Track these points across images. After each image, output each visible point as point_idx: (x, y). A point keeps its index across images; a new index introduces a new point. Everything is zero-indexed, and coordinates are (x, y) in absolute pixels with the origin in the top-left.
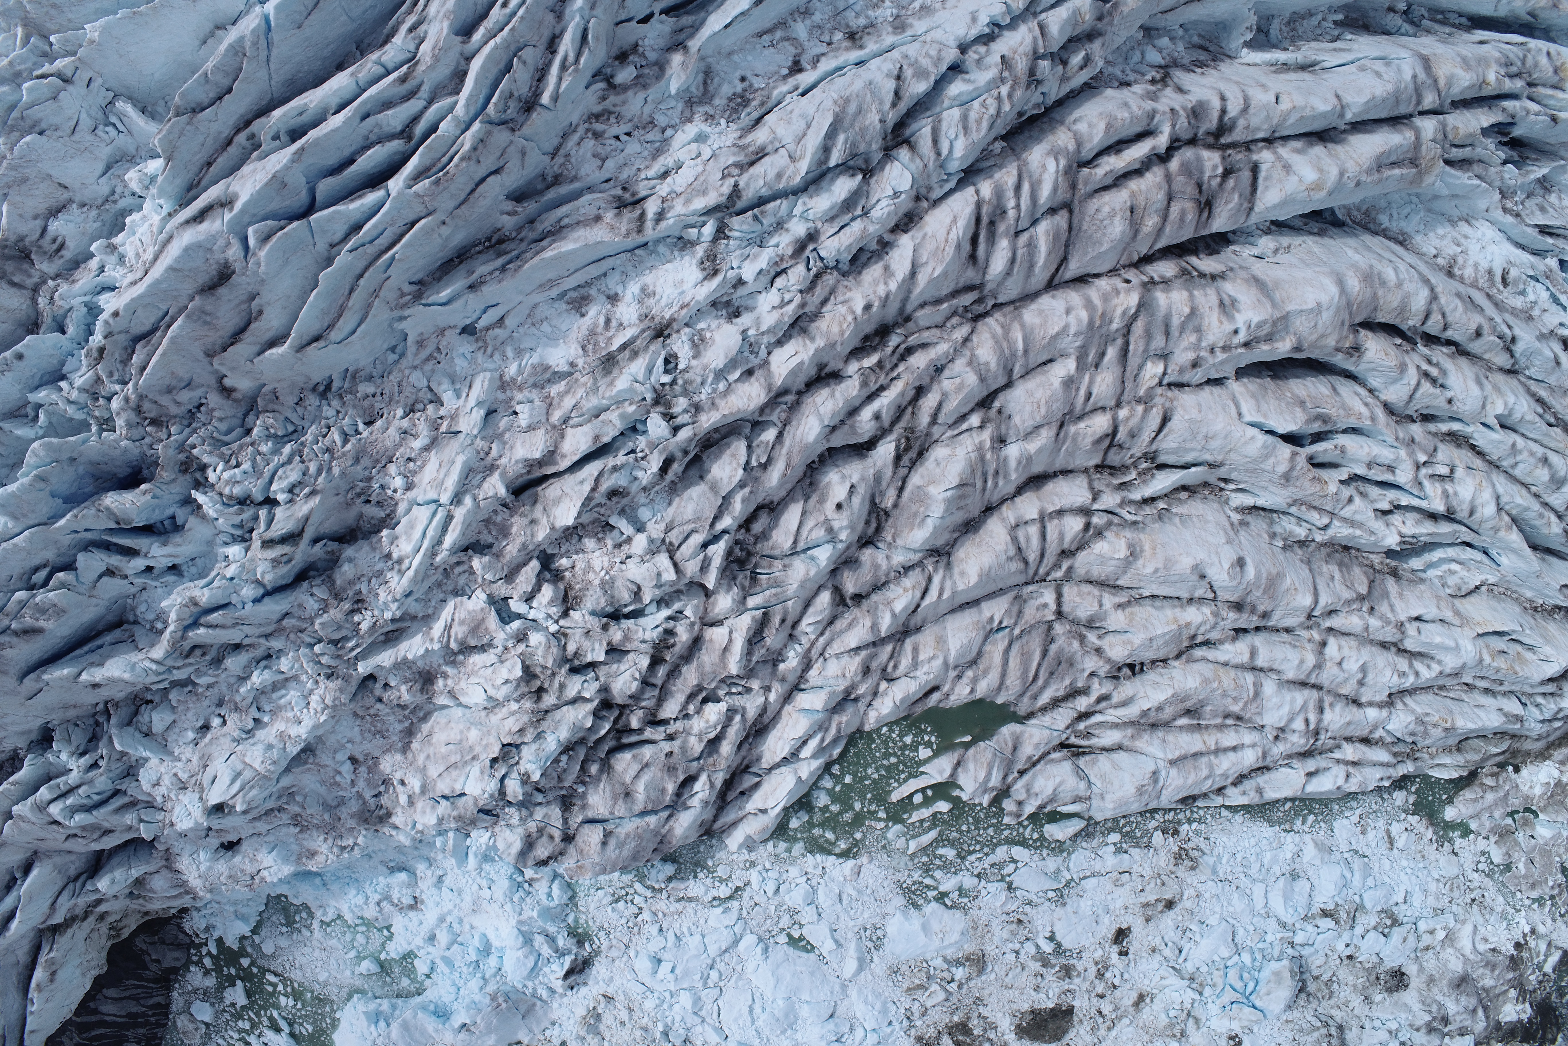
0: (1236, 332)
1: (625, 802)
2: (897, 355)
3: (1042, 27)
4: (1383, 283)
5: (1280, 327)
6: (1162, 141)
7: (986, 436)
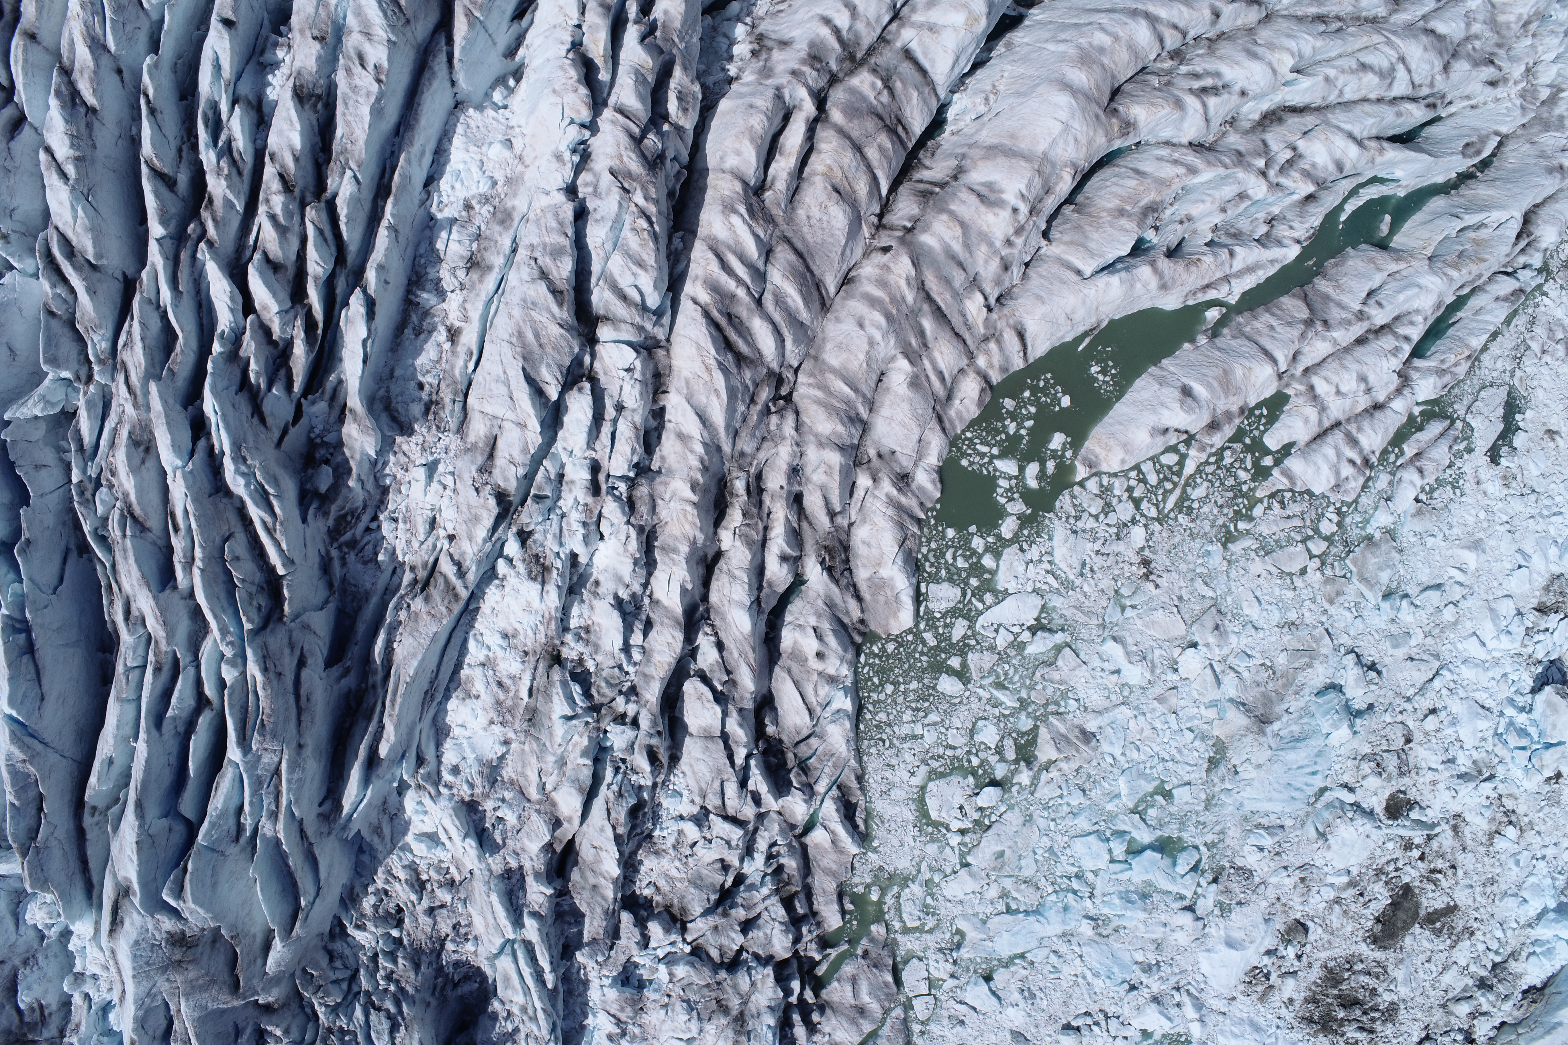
0: (1015, 210)
1: (865, 1019)
2: (754, 493)
3: (620, 110)
4: (1102, 50)
5: (1047, 169)
6: (809, 108)
7: (887, 487)
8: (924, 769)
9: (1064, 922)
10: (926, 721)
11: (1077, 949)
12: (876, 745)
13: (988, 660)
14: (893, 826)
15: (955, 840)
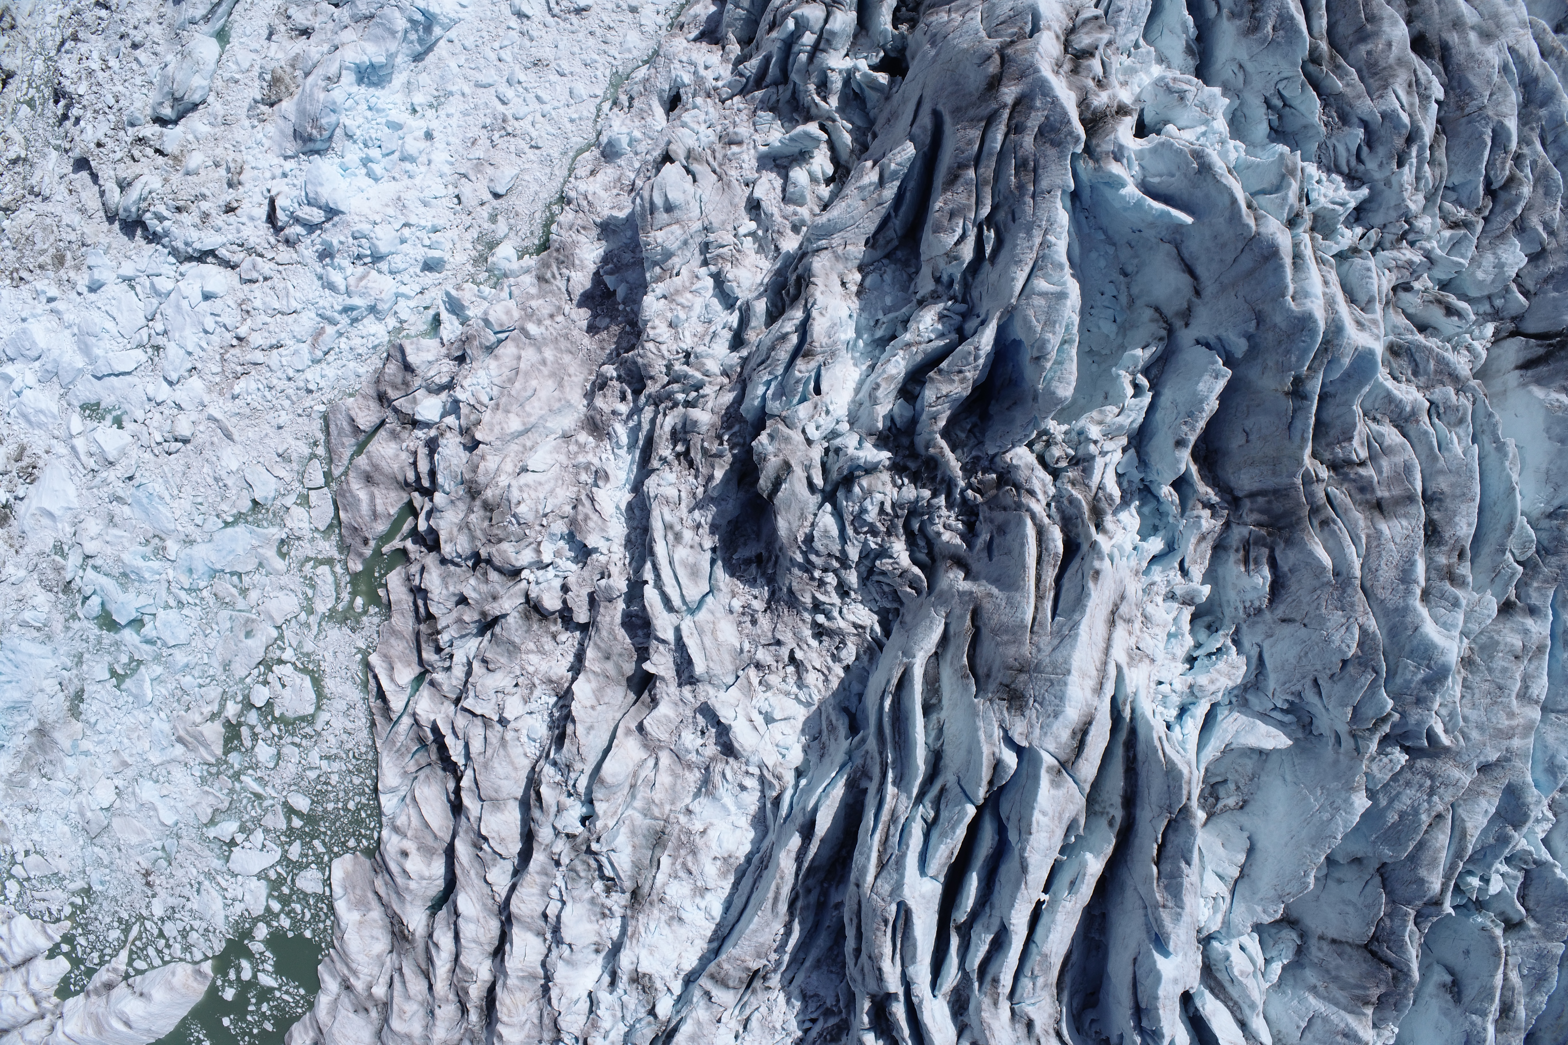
1: (365, 472)
2: (463, 1006)
7: (359, 985)
8: (318, 728)
9: (191, 558)
10: (317, 772)
11: (180, 528)
12: (361, 754)
13: (269, 821)
14: (343, 672)
15: (288, 655)
